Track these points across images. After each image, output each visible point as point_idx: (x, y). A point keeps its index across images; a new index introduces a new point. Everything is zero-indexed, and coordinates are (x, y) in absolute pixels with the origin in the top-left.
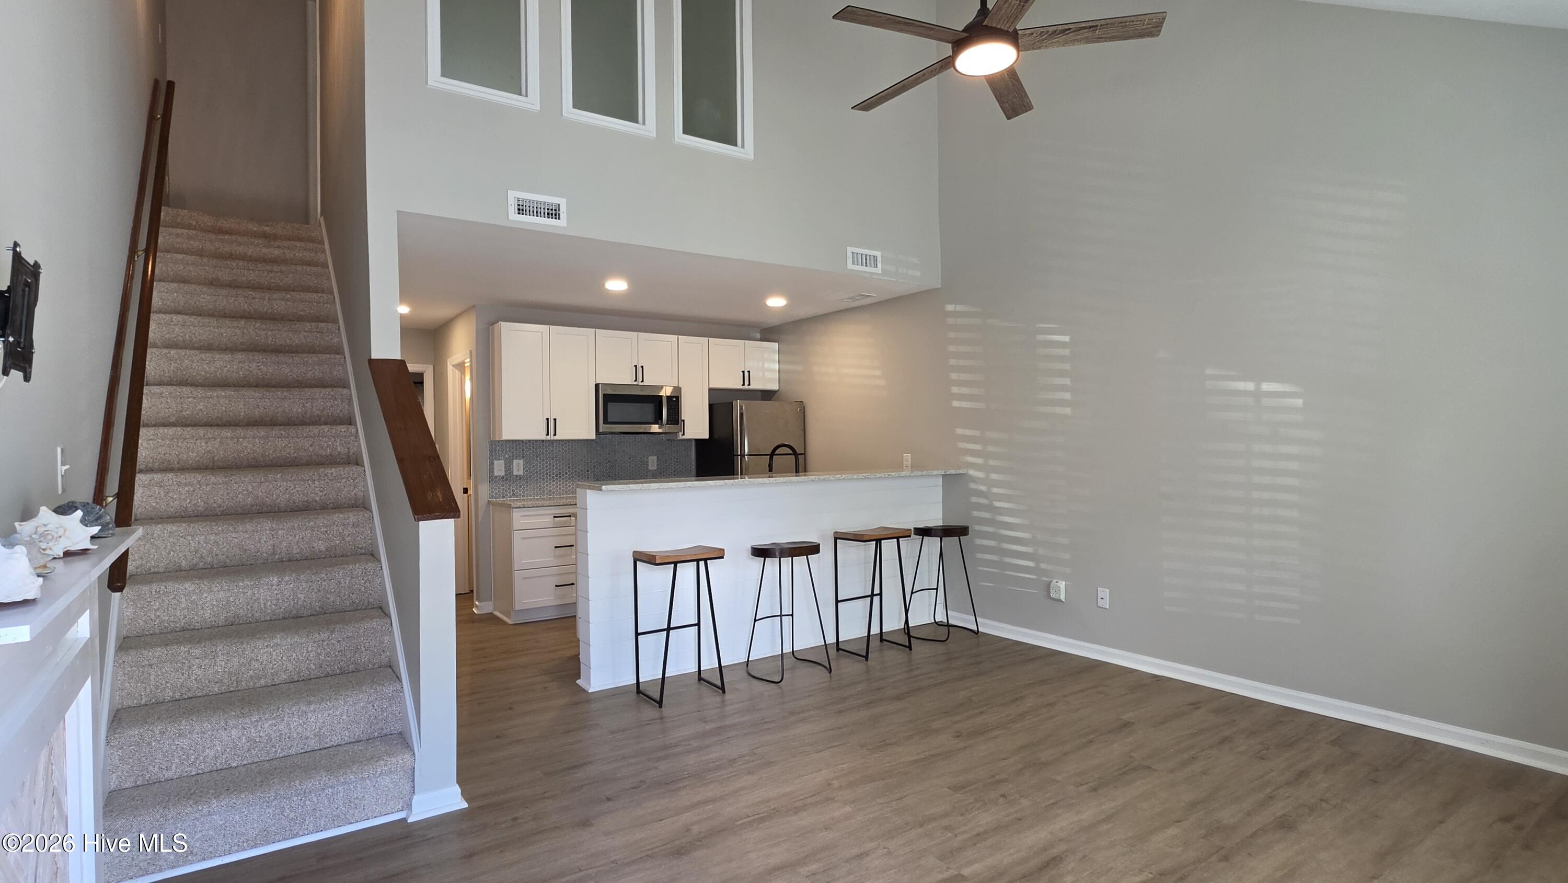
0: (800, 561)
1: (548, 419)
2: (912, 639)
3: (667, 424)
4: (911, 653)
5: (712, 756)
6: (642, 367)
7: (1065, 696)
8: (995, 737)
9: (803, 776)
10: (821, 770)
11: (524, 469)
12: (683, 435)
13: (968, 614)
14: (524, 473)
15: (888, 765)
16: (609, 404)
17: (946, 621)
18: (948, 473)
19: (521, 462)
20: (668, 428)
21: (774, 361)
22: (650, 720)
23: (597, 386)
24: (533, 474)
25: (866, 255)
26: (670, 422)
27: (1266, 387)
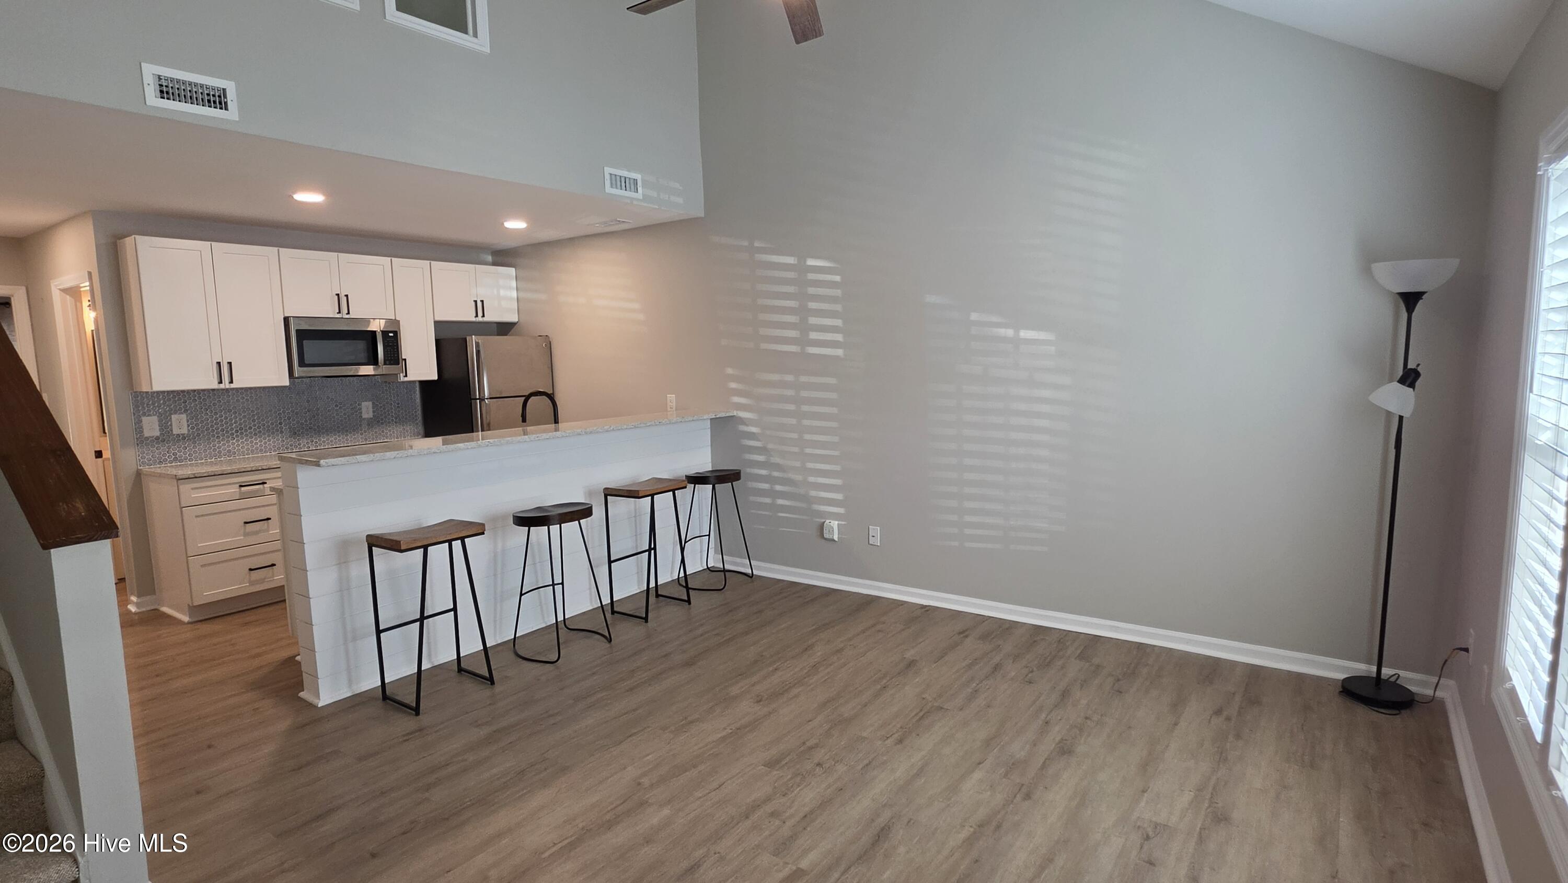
0: (570, 528)
1: (219, 363)
2: (690, 591)
3: (385, 364)
4: (690, 609)
5: (495, 771)
6: (347, 296)
7: (850, 639)
8: (796, 696)
9: (608, 778)
10: (625, 768)
11: (188, 426)
12: (406, 376)
13: (741, 557)
14: (189, 431)
15: (696, 748)
16: (304, 342)
17: (722, 567)
18: (718, 416)
19: (184, 416)
20: (384, 369)
21: (510, 288)
22: (408, 734)
23: (286, 320)
24: (203, 432)
25: (625, 178)
26: (387, 362)
27: (1024, 334)
